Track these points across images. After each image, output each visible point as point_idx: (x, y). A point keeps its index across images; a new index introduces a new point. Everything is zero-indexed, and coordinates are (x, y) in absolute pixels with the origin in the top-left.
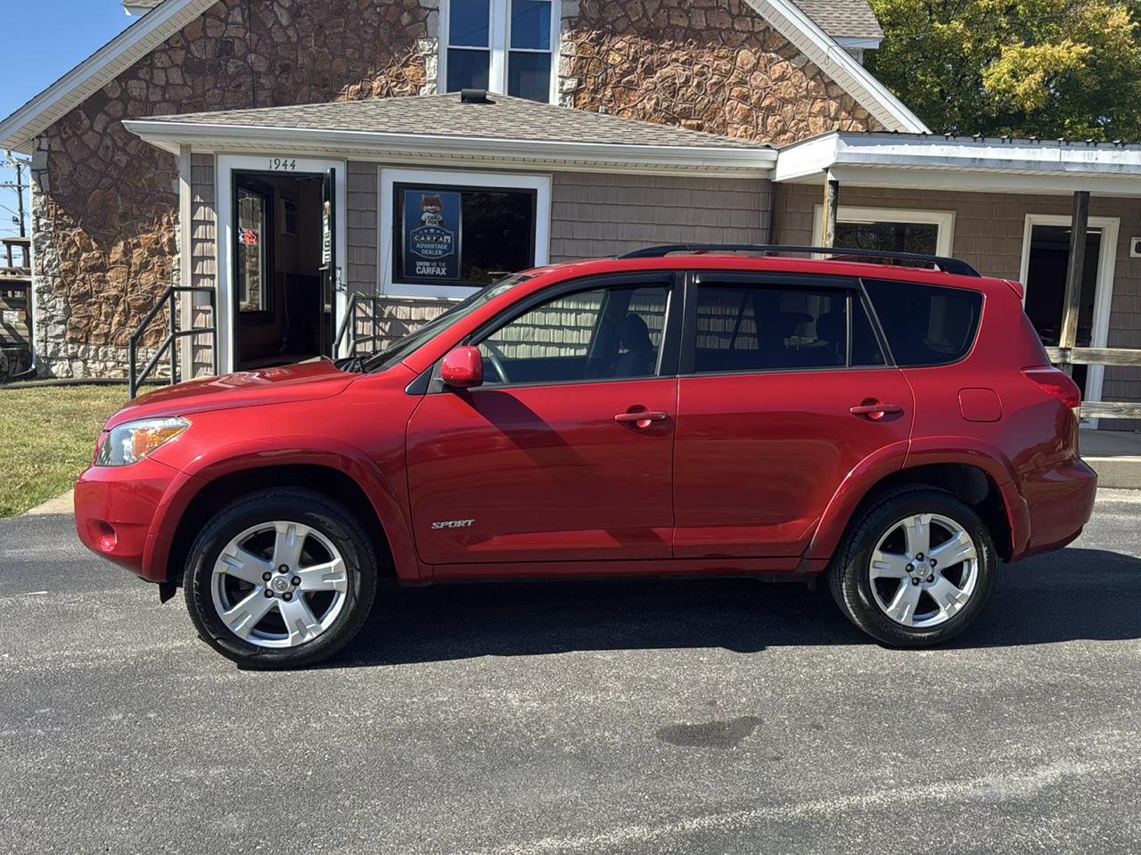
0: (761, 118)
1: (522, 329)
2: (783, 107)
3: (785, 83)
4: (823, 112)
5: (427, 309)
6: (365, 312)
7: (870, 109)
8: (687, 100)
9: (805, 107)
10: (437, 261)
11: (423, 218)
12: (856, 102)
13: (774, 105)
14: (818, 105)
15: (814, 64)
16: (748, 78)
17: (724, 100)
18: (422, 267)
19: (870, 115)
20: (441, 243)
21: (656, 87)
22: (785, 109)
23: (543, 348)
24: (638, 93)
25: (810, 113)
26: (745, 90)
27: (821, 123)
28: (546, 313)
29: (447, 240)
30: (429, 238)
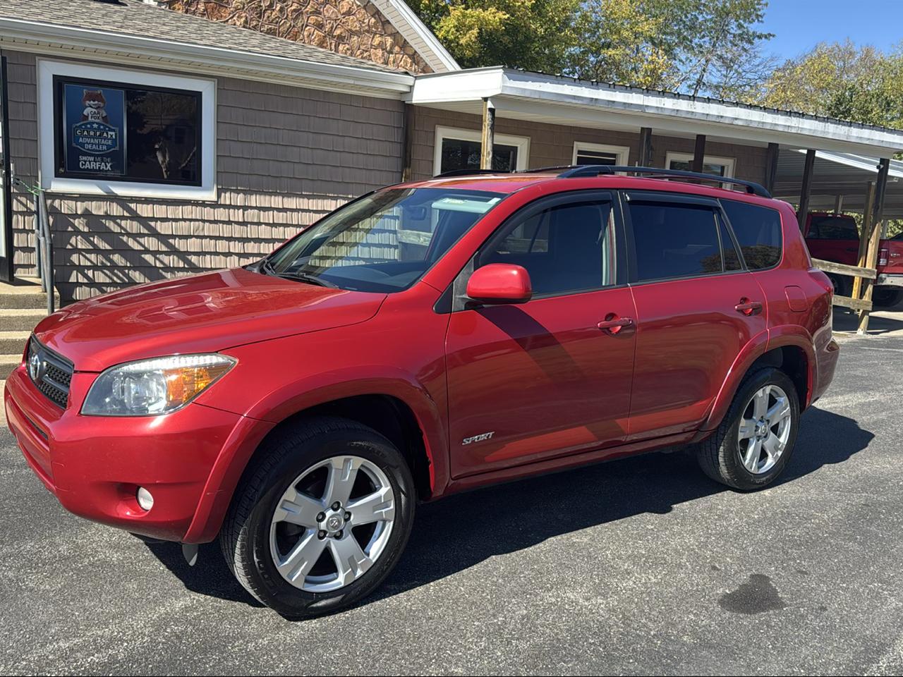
0: (333, 44)
1: (192, 223)
2: (351, 37)
3: (351, 17)
4: (381, 46)
5: (94, 203)
6: (26, 206)
7: (416, 48)
8: (272, 22)
9: (367, 39)
10: (102, 157)
11: (85, 113)
12: (405, 40)
13: (343, 35)
14: (377, 40)
15: (373, 4)
16: (322, 10)
17: (303, 25)
18: (85, 162)
19: (416, 52)
20: (105, 138)
21: (244, 7)
22: (353, 39)
23: (213, 242)
24: (228, 11)
25: (372, 45)
26: (320, 19)
27: (380, 55)
28: (214, 209)
29: (112, 136)
30: (92, 133)
